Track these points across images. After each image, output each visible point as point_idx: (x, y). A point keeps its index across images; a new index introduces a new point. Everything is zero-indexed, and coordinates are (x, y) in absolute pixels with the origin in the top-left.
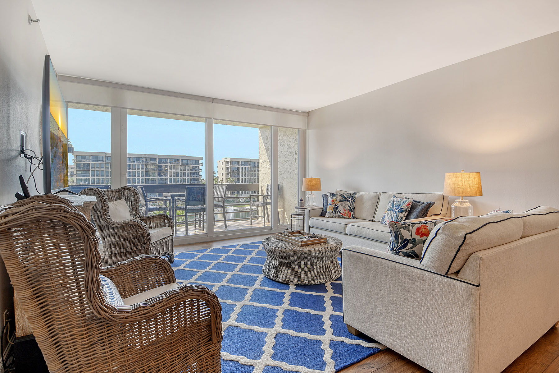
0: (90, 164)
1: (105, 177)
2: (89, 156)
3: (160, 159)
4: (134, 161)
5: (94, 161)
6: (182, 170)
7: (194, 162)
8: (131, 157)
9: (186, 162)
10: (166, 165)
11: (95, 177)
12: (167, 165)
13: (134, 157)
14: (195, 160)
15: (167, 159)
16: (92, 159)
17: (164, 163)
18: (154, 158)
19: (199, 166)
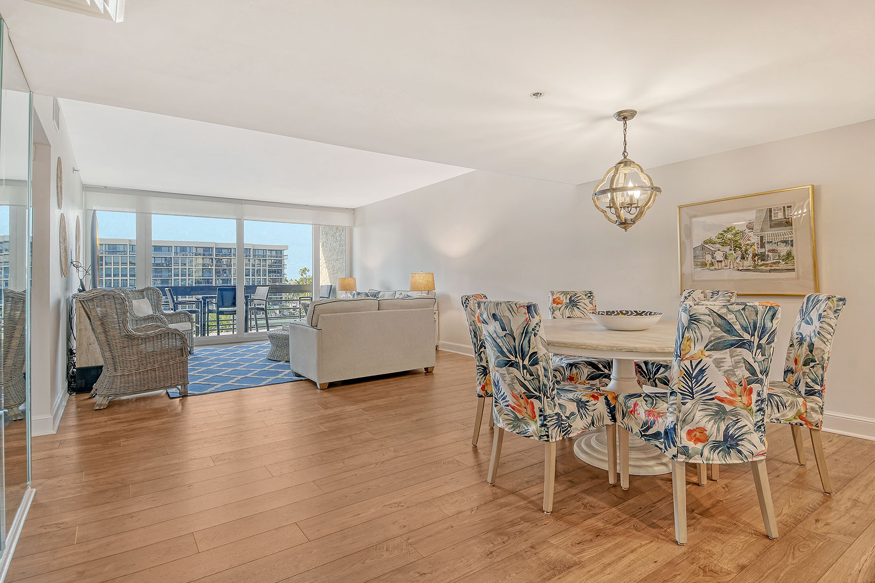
0: (104, 257)
1: (128, 278)
2: (103, 245)
3: (219, 250)
4: (176, 253)
5: (109, 253)
6: (255, 266)
7: (274, 253)
8: (171, 247)
9: (261, 253)
10: (228, 259)
11: (112, 278)
12: (230, 259)
13: (176, 247)
14: (276, 251)
15: (230, 249)
16: (107, 249)
17: (225, 255)
18: (209, 248)
19: (282, 260)
